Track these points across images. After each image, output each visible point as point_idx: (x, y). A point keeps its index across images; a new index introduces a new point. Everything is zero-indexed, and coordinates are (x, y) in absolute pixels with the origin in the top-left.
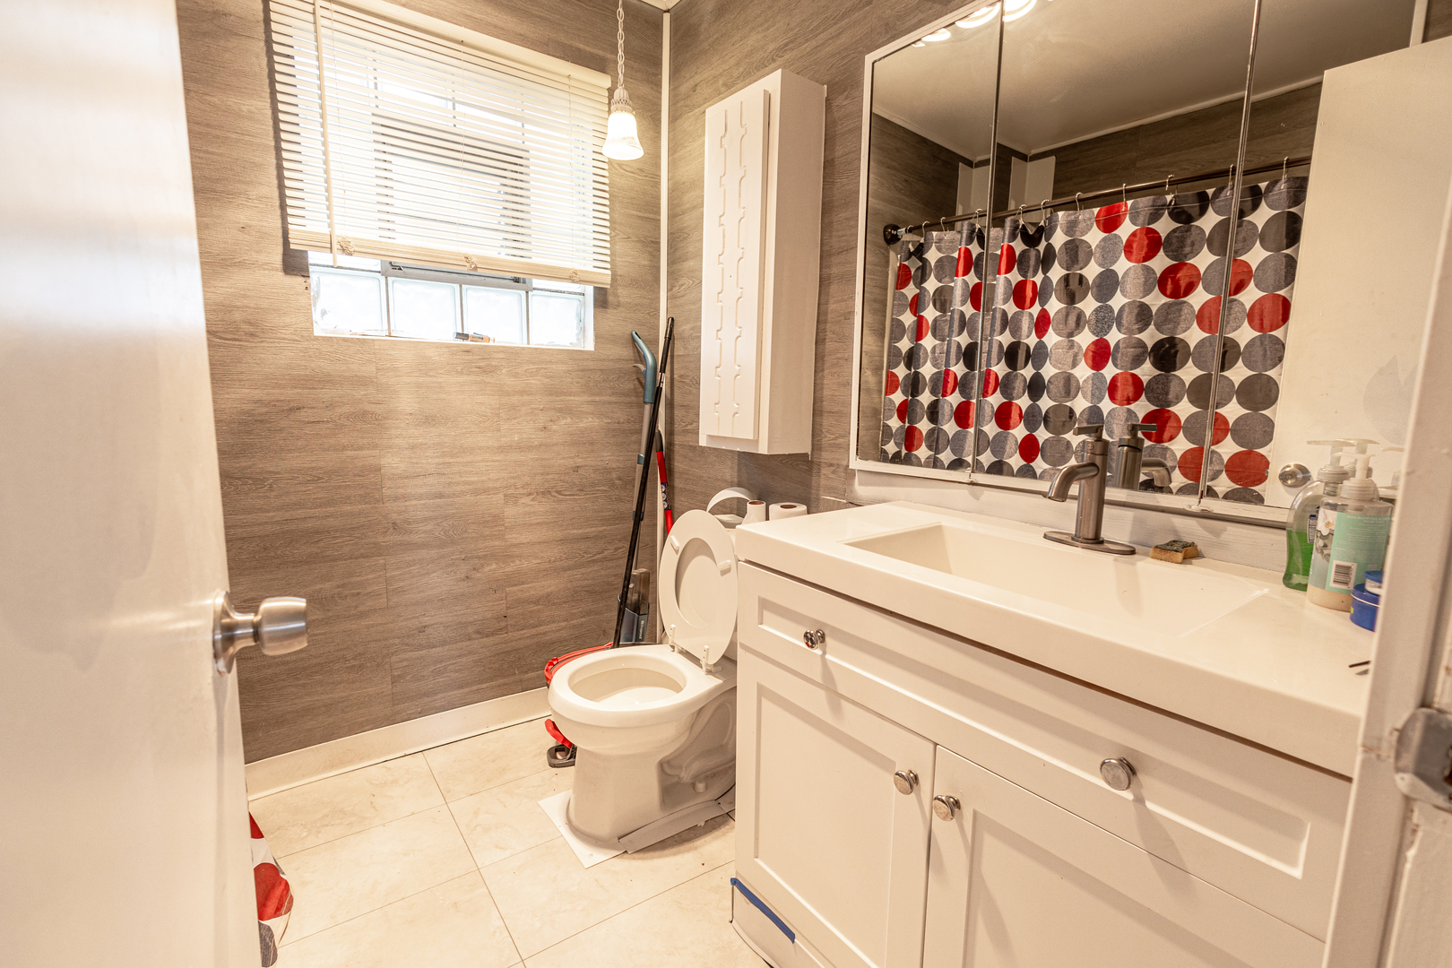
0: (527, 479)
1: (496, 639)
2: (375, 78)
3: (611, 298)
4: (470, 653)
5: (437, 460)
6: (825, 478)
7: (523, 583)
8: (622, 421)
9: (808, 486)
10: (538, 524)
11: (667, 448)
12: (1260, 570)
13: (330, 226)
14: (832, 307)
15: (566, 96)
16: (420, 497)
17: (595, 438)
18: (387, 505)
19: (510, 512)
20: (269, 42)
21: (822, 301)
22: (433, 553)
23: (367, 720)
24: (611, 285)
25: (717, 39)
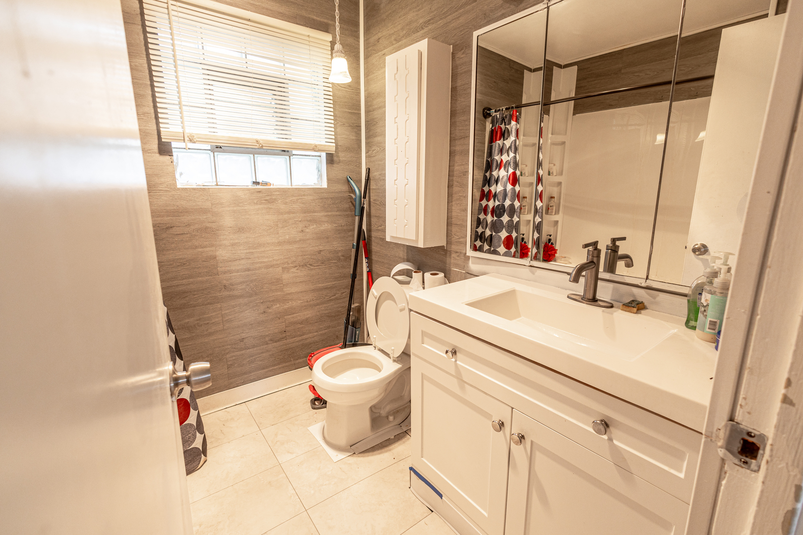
0: (294, 259)
1: (281, 343)
2: (202, 43)
3: (335, 158)
4: (268, 351)
5: (245, 251)
6: (453, 259)
7: (293, 314)
8: (343, 225)
9: (445, 263)
10: (300, 282)
11: (368, 238)
12: (675, 316)
13: (183, 128)
14: (456, 168)
15: (307, 47)
16: (238, 271)
17: (329, 235)
18: (220, 276)
19: (286, 276)
20: (144, 26)
21: (451, 165)
22: (246, 300)
23: (216, 388)
24: (335, 151)
25: (391, 13)
